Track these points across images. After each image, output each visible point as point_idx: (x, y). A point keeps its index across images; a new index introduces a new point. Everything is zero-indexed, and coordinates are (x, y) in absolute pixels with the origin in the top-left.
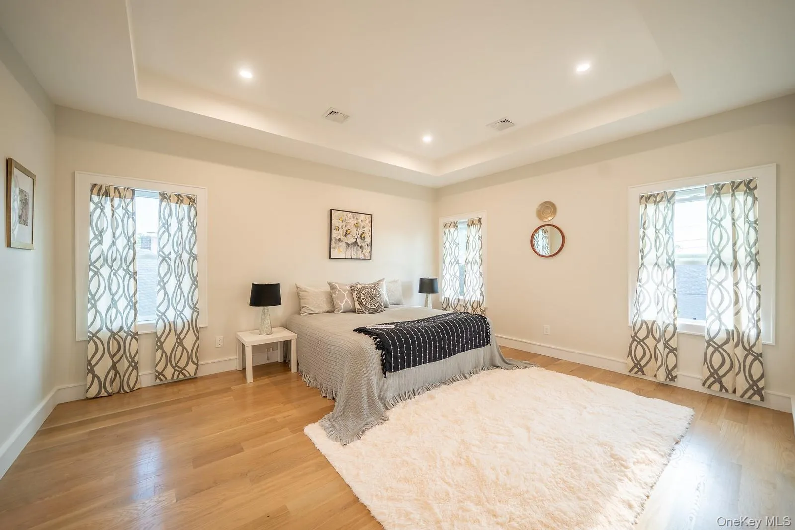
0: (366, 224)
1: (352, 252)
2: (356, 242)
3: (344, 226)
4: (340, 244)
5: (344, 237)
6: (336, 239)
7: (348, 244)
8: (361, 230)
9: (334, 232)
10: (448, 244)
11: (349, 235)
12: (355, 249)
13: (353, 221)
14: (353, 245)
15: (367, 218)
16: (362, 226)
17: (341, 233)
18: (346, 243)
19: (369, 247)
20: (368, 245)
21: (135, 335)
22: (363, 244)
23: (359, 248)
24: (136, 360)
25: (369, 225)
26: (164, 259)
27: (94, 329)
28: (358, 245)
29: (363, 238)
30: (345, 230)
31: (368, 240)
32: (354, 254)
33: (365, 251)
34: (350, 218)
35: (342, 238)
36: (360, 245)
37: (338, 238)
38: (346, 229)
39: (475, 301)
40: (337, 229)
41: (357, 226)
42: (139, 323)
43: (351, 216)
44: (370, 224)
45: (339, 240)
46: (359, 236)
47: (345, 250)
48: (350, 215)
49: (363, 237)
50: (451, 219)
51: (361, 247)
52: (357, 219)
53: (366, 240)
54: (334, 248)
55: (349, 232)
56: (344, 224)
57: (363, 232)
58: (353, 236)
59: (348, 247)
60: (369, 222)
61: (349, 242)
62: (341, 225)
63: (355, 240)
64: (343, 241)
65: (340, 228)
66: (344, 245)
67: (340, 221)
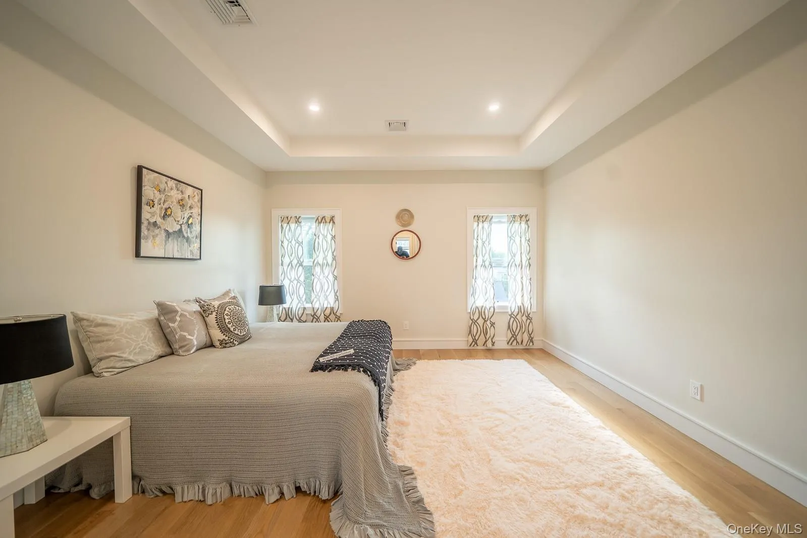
0: (193, 203)
1: (174, 248)
2: (180, 231)
3: (162, 201)
4: (157, 231)
5: (163, 221)
6: (149, 223)
7: (168, 234)
8: (187, 212)
9: (145, 209)
10: (286, 243)
11: (170, 218)
12: (179, 244)
13: (175, 195)
14: (175, 235)
15: (195, 193)
16: (189, 205)
17: (158, 212)
18: (165, 230)
19: (198, 240)
20: (196, 237)
22: (190, 236)
23: (185, 240)
25: (197, 206)
28: (184, 236)
29: (189, 225)
30: (164, 207)
31: (196, 229)
32: (178, 251)
33: (192, 246)
34: (172, 189)
35: (159, 220)
36: (186, 236)
37: (152, 221)
38: (166, 205)
39: (327, 307)
40: (151, 204)
41: (181, 204)
43: (174, 186)
44: (199, 205)
45: (155, 224)
46: (185, 221)
47: (164, 242)
48: (171, 183)
49: (189, 223)
50: (293, 213)
52: (182, 192)
53: (194, 228)
54: (145, 237)
55: (170, 213)
56: (163, 197)
57: (191, 216)
58: (177, 219)
59: (169, 238)
60: (198, 201)
61: (171, 231)
62: (158, 198)
63: (179, 227)
64: (160, 227)
65: (156, 203)
66: (164, 234)
67: (156, 192)
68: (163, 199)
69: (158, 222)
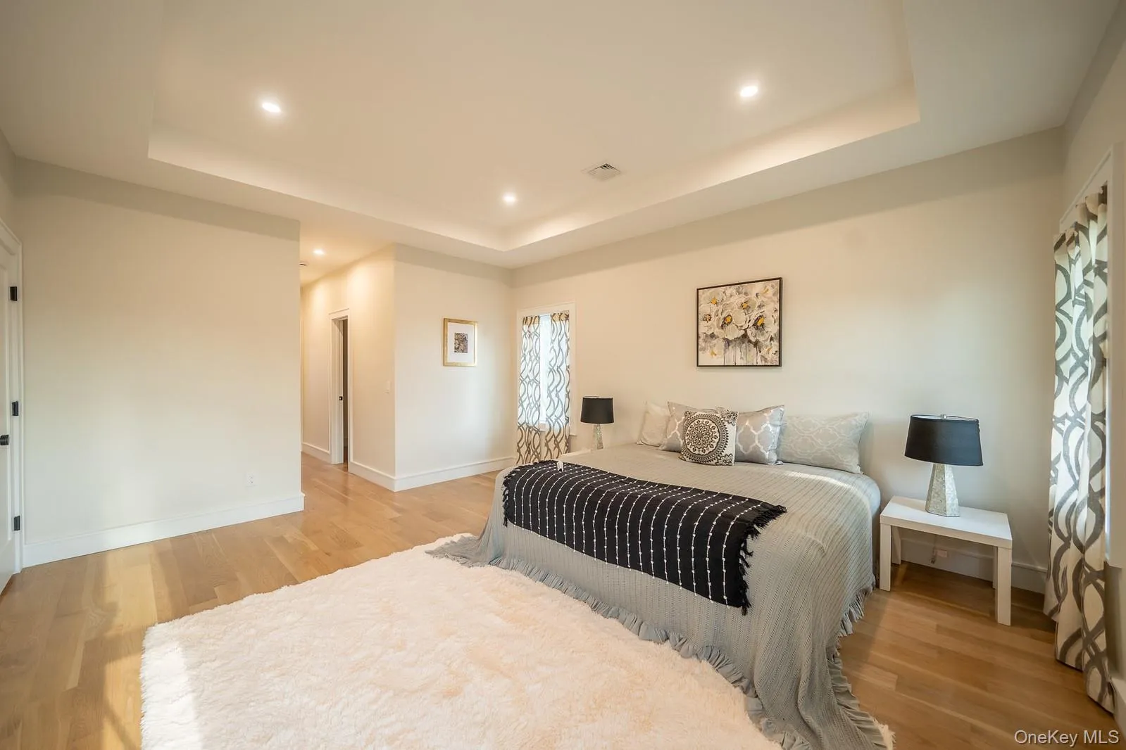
0: (765, 300)
1: (737, 355)
2: (745, 336)
3: (720, 312)
4: (715, 341)
5: (721, 330)
6: (707, 336)
7: (728, 342)
8: (755, 313)
9: (702, 324)
11: (730, 326)
12: (743, 350)
13: (737, 300)
14: (738, 342)
16: (757, 305)
17: (715, 323)
18: (724, 339)
19: (775, 343)
20: (772, 339)
21: (538, 431)
22: (761, 339)
23: (752, 346)
24: (538, 451)
25: (773, 301)
26: (551, 370)
27: (521, 421)
28: (750, 341)
29: (759, 326)
30: (722, 317)
31: (772, 329)
32: (741, 358)
33: (764, 351)
34: (731, 296)
35: (717, 331)
36: (753, 340)
37: (710, 333)
38: (725, 315)
40: (708, 318)
41: (746, 307)
42: (541, 422)
43: (734, 291)
44: (776, 299)
45: (712, 336)
46: (751, 324)
47: (723, 352)
48: (732, 290)
49: (759, 324)
51: (756, 344)
52: (746, 294)
53: (767, 329)
54: (704, 349)
55: (729, 321)
56: (720, 308)
57: (760, 316)
58: (739, 325)
59: (729, 345)
60: (774, 295)
61: (730, 338)
62: (715, 311)
63: (743, 332)
64: (718, 337)
65: (713, 316)
66: (722, 344)
67: (712, 305)
68: (720, 310)
69: (715, 333)
